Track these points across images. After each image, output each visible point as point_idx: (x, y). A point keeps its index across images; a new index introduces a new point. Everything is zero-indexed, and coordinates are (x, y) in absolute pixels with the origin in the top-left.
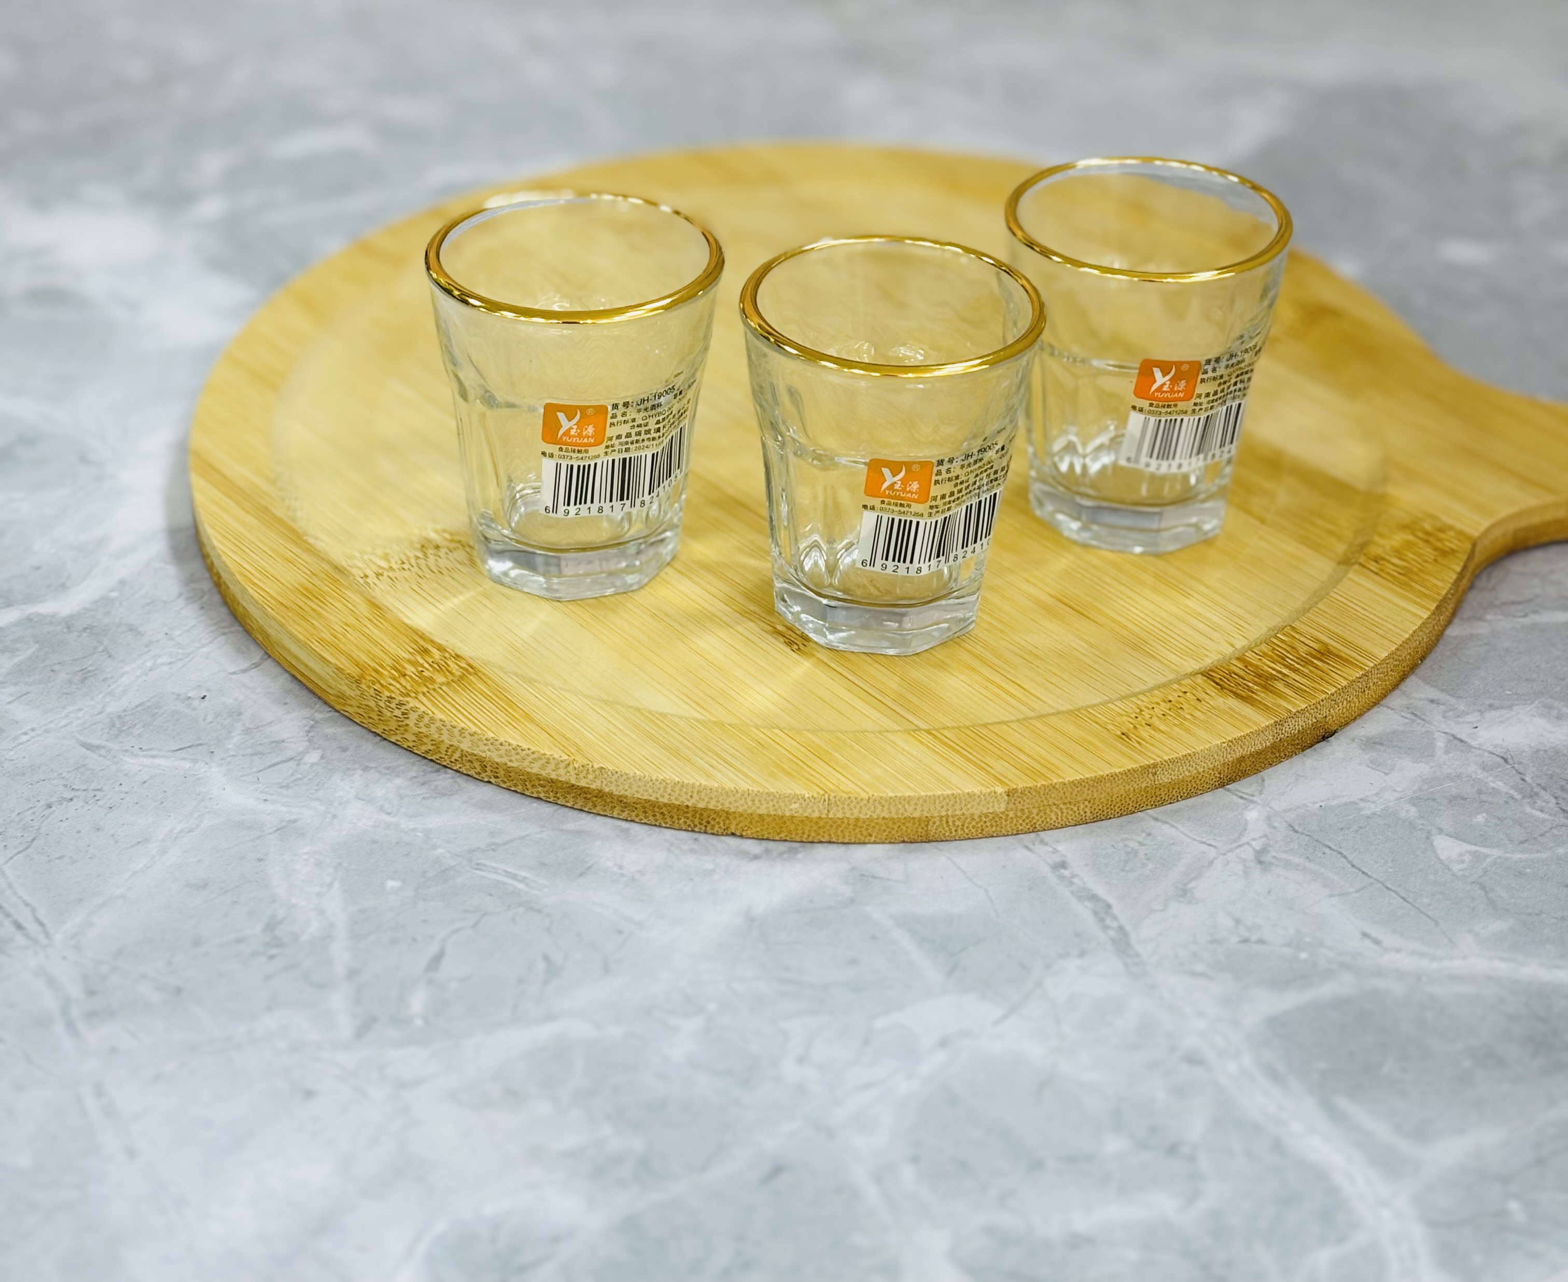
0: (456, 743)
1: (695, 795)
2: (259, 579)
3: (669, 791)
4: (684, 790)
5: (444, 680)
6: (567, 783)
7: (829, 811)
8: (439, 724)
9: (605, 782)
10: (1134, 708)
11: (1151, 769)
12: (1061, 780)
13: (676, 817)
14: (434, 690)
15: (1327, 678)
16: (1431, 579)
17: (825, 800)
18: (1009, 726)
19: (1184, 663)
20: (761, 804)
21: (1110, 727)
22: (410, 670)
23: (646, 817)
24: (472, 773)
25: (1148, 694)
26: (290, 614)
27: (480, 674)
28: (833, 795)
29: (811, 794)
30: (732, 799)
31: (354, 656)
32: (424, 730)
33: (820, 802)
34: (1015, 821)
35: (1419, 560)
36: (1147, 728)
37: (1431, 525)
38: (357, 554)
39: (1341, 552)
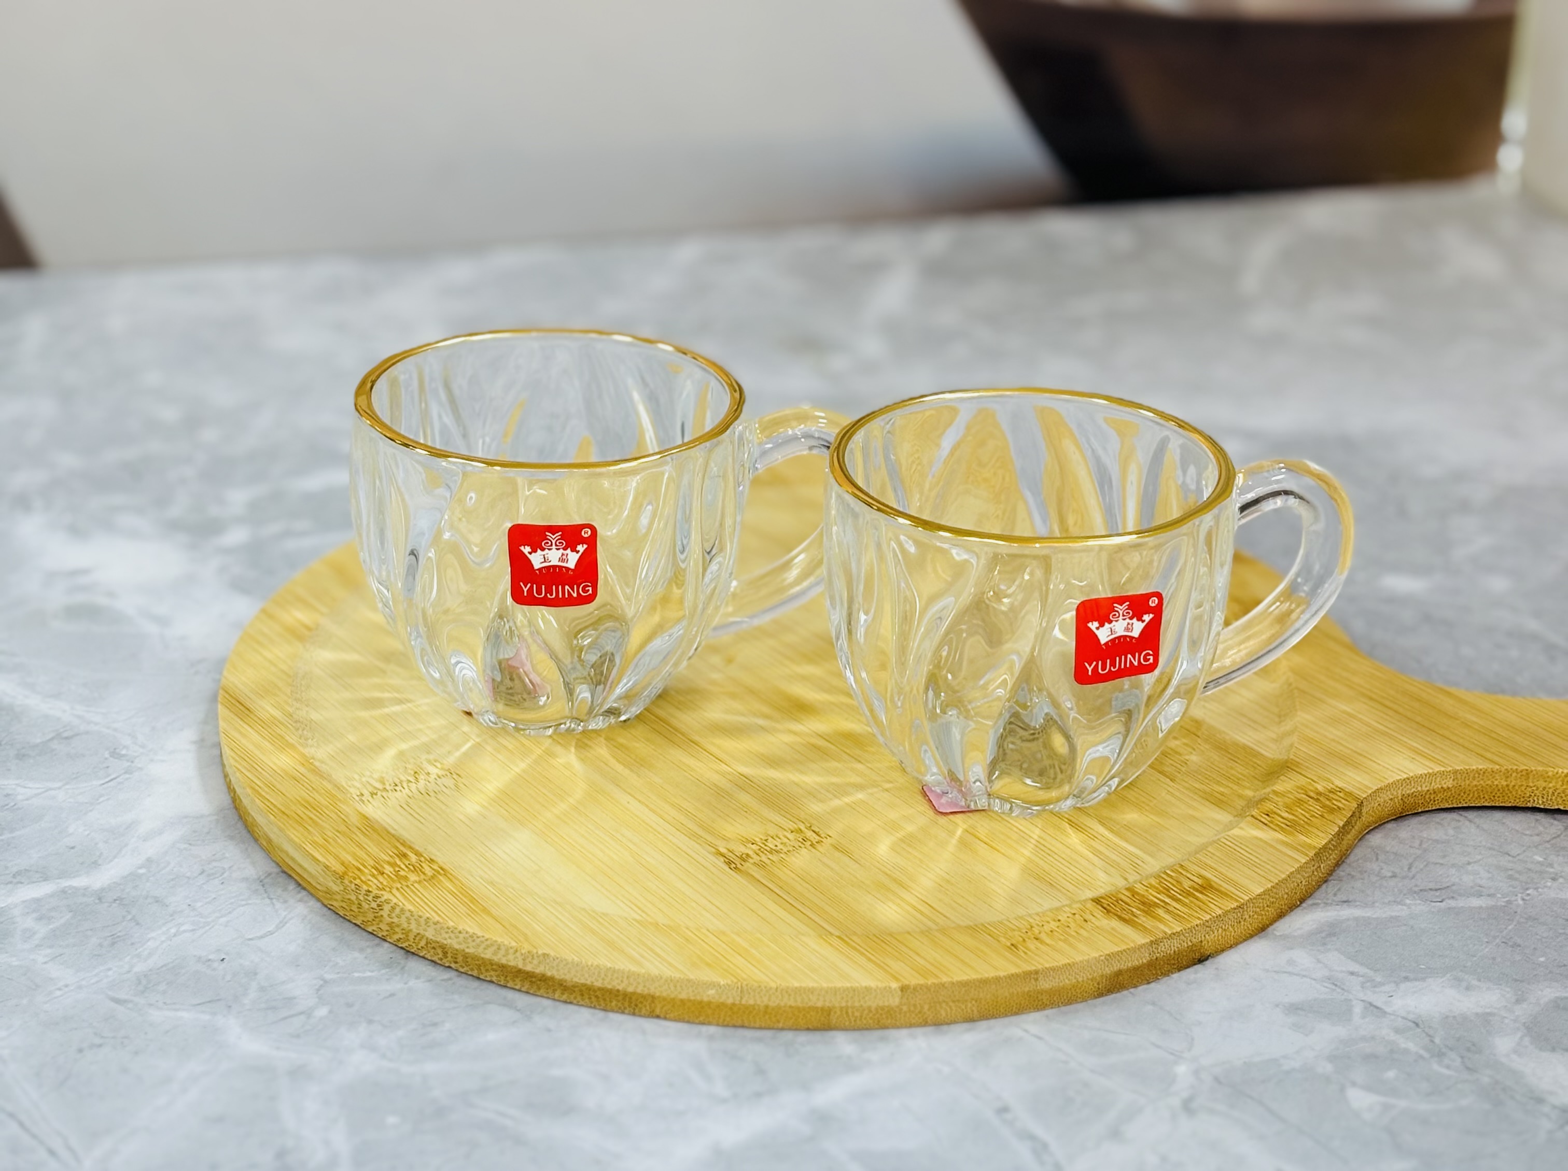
0: (422, 932)
1: (625, 980)
2: (267, 793)
3: (603, 976)
4: (616, 975)
5: (417, 879)
6: (515, 968)
7: (741, 998)
8: (408, 914)
9: (547, 968)
10: (1026, 925)
11: (1034, 975)
12: (950, 980)
13: (608, 999)
14: (407, 886)
15: (1204, 907)
16: (1316, 831)
17: (738, 988)
18: (912, 936)
19: (1080, 892)
20: (682, 990)
21: (1002, 939)
22: (388, 869)
23: (583, 1000)
24: (435, 958)
25: (1042, 915)
26: (290, 822)
27: (449, 875)
28: (745, 983)
29: (725, 981)
30: (657, 985)
31: (342, 857)
32: (396, 920)
33: (733, 989)
34: (908, 1015)
35: (1307, 815)
36: (1035, 941)
37: (1324, 787)
38: (356, 777)
39: (1240, 807)
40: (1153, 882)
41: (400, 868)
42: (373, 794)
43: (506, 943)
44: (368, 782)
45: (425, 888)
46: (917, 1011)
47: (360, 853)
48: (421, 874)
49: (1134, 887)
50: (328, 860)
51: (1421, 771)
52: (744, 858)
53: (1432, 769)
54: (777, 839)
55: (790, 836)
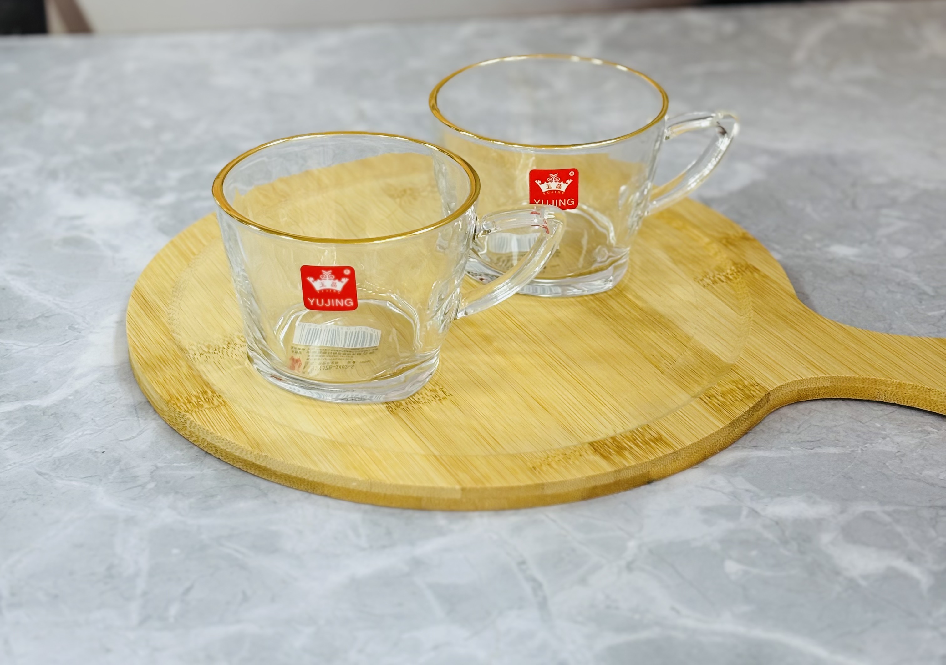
0: (205, 437)
1: (308, 473)
2: (141, 351)
3: (296, 470)
4: (303, 470)
5: (208, 407)
6: (251, 462)
7: (371, 488)
8: (198, 427)
9: (267, 463)
10: (546, 456)
11: (542, 486)
12: (491, 486)
14: (201, 411)
15: (653, 451)
16: (734, 409)
17: (369, 483)
19: (585, 437)
20: (339, 481)
21: (529, 464)
22: (194, 400)
23: (286, 483)
24: (212, 453)
25: (556, 451)
27: (227, 406)
28: (373, 480)
29: (362, 478)
30: (325, 477)
31: (170, 391)
32: (192, 430)
33: (366, 483)
34: (466, 504)
36: (547, 466)
37: (749, 382)
38: (195, 344)
39: (697, 391)
40: (628, 434)
41: (201, 399)
42: (201, 354)
43: (246, 448)
44: (200, 347)
45: (211, 413)
46: (472, 502)
47: (181, 389)
48: (211, 403)
49: (617, 436)
50: (162, 392)
51: (810, 376)
52: (399, 405)
53: (817, 375)
54: (421, 395)
55: (429, 394)
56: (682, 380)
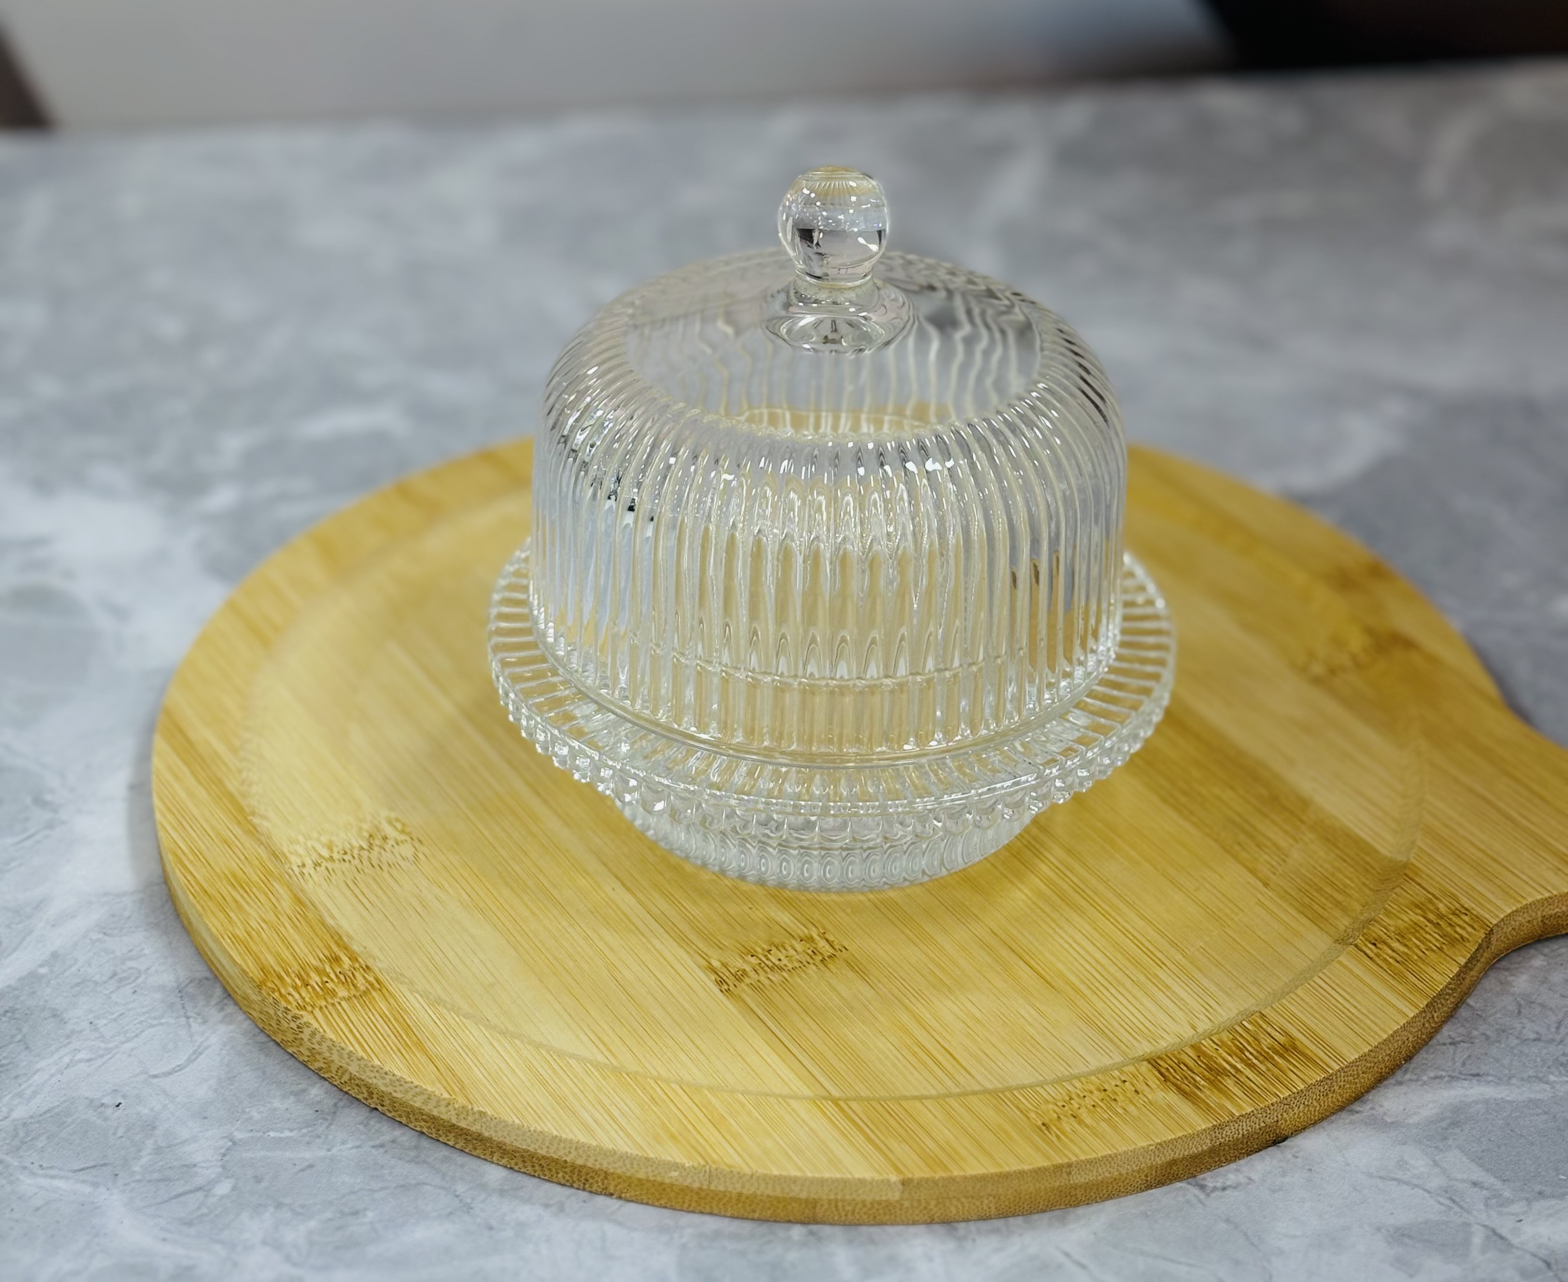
0: (344, 1065)
1: (573, 1150)
2: (191, 862)
3: (547, 1143)
5: (346, 994)
6: (448, 1122)
7: (710, 1183)
8: (330, 1044)
9: (484, 1127)
10: (1064, 1094)
11: (1067, 1167)
12: (962, 1173)
13: (554, 1170)
14: (333, 1005)
15: (1283, 1078)
16: (1429, 970)
17: (706, 1171)
18: (923, 1103)
19: (1135, 1043)
20: (640, 1168)
21: (1032, 1115)
22: (315, 978)
23: (525, 1167)
24: (360, 1097)
25: (1083, 1079)
27: (384, 991)
28: (714, 1166)
29: (691, 1163)
30: (611, 1159)
31: (262, 957)
32: (316, 1046)
33: (700, 1172)
34: (910, 1211)
35: (1422, 947)
36: (1073, 1119)
37: (1446, 906)
38: (301, 839)
39: (1342, 928)
40: (1225, 1036)
41: (329, 977)
42: (317, 865)
43: (437, 1093)
44: (313, 848)
45: (354, 1008)
46: (921, 1207)
47: (287, 955)
48: (352, 987)
49: (1203, 1042)
50: (245, 962)
52: (740, 976)
54: (784, 951)
55: (799, 947)
56: (1307, 900)
